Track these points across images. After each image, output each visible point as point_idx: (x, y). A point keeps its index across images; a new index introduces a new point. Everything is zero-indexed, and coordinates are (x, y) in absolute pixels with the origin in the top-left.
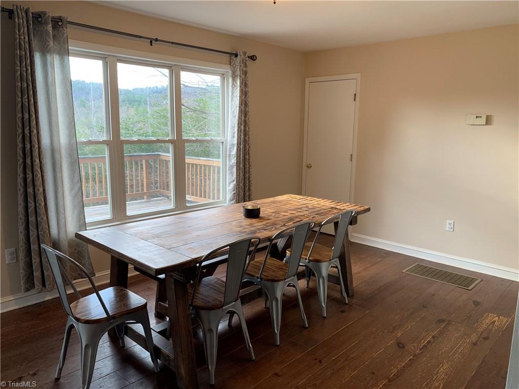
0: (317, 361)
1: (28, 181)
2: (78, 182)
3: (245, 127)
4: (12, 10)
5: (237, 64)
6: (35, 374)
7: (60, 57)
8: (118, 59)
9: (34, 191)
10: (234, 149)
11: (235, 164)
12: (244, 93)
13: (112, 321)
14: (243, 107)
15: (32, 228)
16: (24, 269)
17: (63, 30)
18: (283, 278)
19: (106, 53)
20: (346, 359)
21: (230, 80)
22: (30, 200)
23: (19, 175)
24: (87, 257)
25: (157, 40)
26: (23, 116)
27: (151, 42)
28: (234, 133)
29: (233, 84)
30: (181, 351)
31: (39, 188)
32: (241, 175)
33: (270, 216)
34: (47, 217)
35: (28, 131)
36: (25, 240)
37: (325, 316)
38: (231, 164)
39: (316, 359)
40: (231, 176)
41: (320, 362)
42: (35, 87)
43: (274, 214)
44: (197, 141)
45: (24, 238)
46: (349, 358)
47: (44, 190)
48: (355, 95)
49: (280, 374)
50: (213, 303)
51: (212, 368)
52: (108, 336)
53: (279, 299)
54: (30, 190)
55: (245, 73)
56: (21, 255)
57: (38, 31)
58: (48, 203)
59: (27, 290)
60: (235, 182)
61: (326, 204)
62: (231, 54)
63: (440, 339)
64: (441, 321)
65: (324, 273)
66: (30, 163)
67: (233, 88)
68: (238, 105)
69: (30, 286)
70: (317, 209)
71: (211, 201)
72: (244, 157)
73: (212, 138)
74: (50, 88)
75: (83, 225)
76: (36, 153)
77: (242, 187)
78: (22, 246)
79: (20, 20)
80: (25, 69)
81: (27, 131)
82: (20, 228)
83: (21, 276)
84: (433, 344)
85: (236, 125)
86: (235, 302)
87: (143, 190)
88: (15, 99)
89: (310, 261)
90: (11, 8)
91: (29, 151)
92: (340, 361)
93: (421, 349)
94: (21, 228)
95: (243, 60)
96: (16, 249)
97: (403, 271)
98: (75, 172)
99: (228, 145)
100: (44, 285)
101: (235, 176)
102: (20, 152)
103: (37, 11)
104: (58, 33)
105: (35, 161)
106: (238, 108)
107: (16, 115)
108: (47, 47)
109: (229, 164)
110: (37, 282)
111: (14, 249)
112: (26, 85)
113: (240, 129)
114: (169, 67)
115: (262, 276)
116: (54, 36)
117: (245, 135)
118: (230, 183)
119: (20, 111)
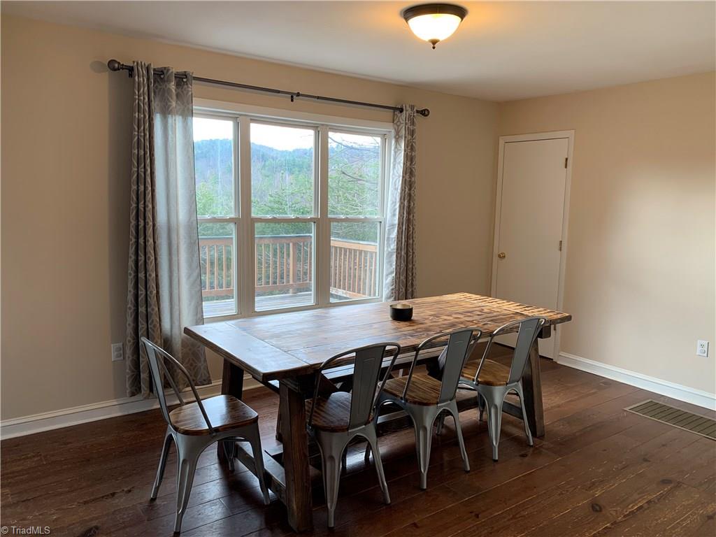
0: (473, 514)
1: (139, 264)
2: (197, 267)
3: (409, 202)
4: (133, 67)
5: (402, 122)
6: (130, 491)
7: (183, 118)
8: (251, 119)
9: (146, 277)
10: (394, 231)
11: (395, 251)
12: (410, 159)
13: (214, 434)
14: (407, 177)
15: (141, 320)
16: (130, 369)
17: (188, 87)
18: (435, 401)
19: (238, 113)
20: (514, 517)
21: (393, 142)
22: (141, 287)
23: (131, 257)
24: (202, 359)
25: (298, 95)
26: (138, 187)
27: (292, 97)
28: (395, 210)
29: (396, 147)
30: (294, 480)
31: (151, 273)
32: (403, 265)
33: (426, 319)
34: (159, 309)
35: (143, 206)
36: (133, 335)
37: (497, 458)
38: (389, 250)
39: (471, 513)
40: (389, 266)
41: (477, 516)
42: (153, 155)
43: (431, 318)
44: (346, 220)
45: (132, 333)
46: (517, 516)
47: (157, 276)
48: (567, 159)
49: (419, 525)
50: (337, 424)
51: (331, 505)
52: (217, 457)
53: (428, 429)
54: (141, 275)
55: (412, 133)
56: (129, 352)
57: (161, 89)
58: (160, 292)
59: (133, 394)
60: (394, 275)
61: (509, 307)
62: (395, 109)
63: (658, 505)
64: (666, 482)
65: (498, 400)
66: (142, 243)
67: (395, 152)
68: (401, 174)
69: (136, 390)
70: (495, 314)
71: (366, 297)
72: (407, 241)
73: (367, 216)
74: (170, 155)
75: (200, 320)
76: (150, 231)
77: (403, 282)
78: (129, 341)
79: (140, 79)
80: (143, 134)
81: (141, 206)
82: (128, 319)
83: (127, 376)
84: (646, 512)
85: (398, 199)
86: (365, 425)
87: (288, 281)
88: (131, 169)
89: (479, 383)
90: (132, 65)
91: (143, 229)
92: (505, 518)
93: (625, 516)
94: (130, 319)
95: (410, 116)
96: (123, 345)
97: (627, 409)
98: (193, 255)
99: (387, 225)
100: (151, 390)
101: (394, 267)
102: (133, 230)
103: (160, 67)
104: (182, 92)
105: (148, 241)
106: (401, 178)
107: (131, 187)
108: (168, 108)
109: (387, 250)
110: (144, 386)
111: (121, 344)
112: (143, 153)
113: (402, 206)
114: (315, 127)
115: (407, 397)
116: (177, 95)
117: (409, 213)
118: (387, 275)
119: (135, 183)
